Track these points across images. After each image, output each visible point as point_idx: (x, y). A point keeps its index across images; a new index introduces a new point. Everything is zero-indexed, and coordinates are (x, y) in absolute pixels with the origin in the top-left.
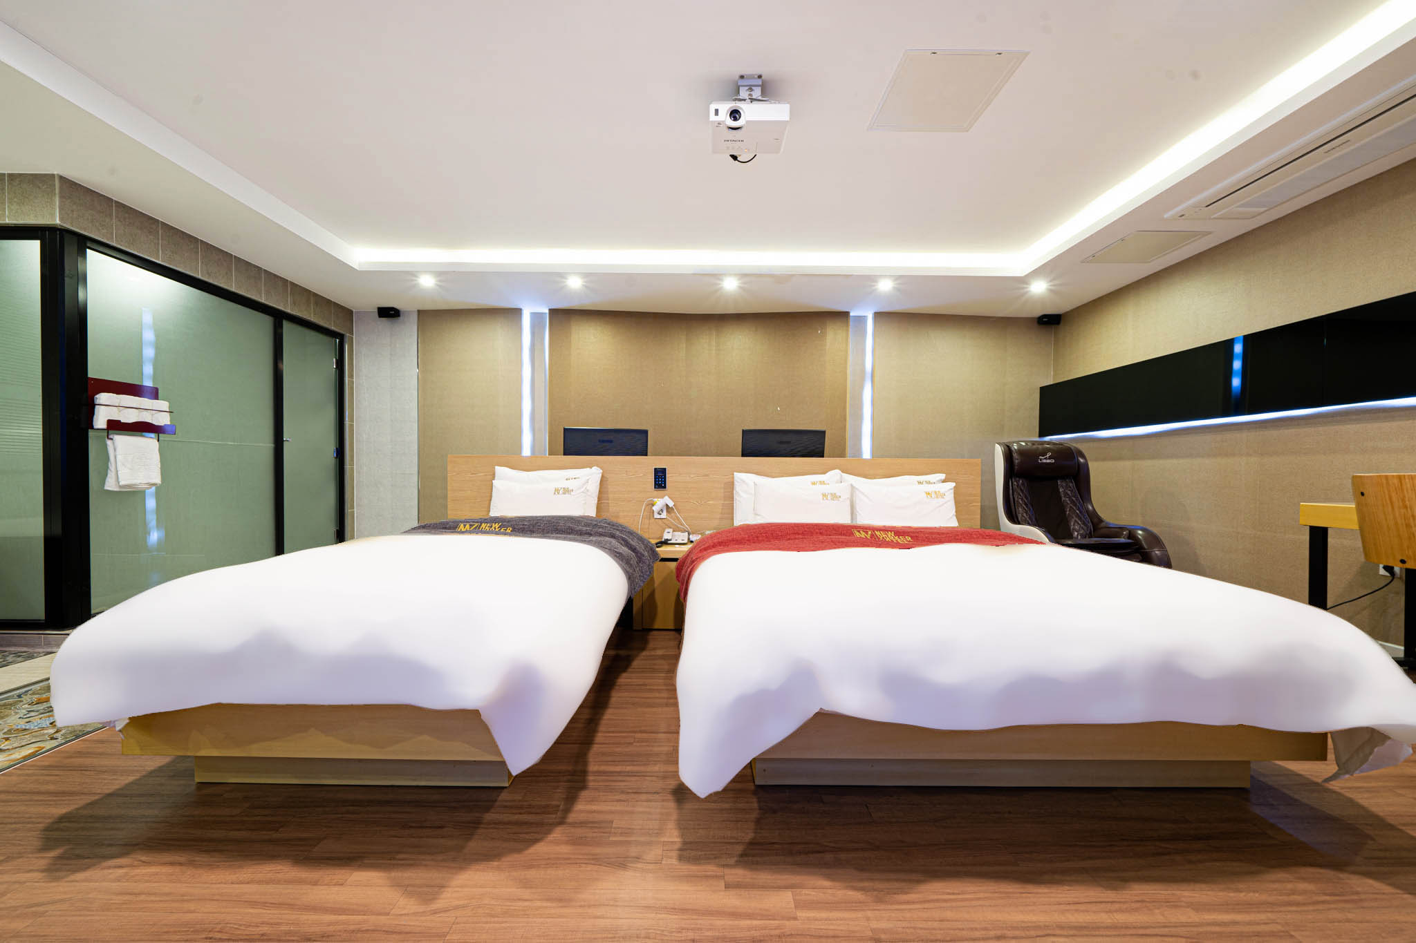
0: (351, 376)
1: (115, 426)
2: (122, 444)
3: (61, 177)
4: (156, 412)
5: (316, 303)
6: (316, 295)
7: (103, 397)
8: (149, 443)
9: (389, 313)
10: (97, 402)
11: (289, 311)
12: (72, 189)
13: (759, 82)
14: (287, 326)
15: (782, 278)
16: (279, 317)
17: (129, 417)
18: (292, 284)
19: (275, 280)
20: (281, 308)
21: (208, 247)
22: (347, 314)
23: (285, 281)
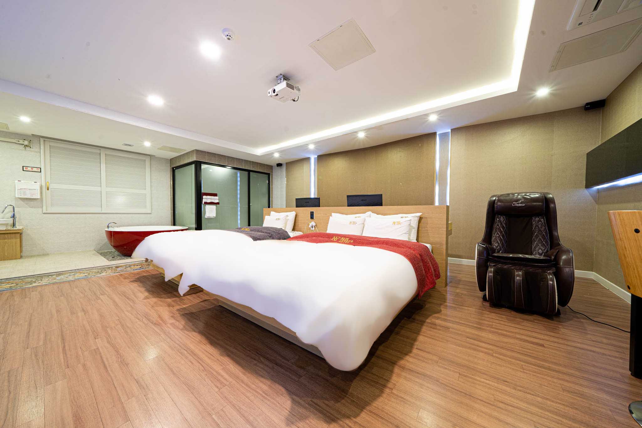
0: (272, 185)
1: (206, 203)
2: (208, 207)
3: (196, 150)
4: (215, 199)
5: (260, 166)
6: (260, 163)
7: (204, 197)
8: (214, 207)
9: (279, 165)
10: (203, 198)
11: (251, 169)
12: (198, 152)
13: (282, 76)
14: (251, 173)
15: (379, 127)
16: (249, 171)
17: (209, 201)
18: (252, 162)
19: (246, 162)
20: (249, 169)
21: (229, 157)
22: (271, 167)
23: (250, 161)
